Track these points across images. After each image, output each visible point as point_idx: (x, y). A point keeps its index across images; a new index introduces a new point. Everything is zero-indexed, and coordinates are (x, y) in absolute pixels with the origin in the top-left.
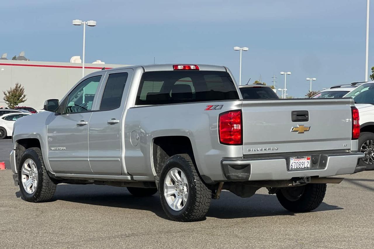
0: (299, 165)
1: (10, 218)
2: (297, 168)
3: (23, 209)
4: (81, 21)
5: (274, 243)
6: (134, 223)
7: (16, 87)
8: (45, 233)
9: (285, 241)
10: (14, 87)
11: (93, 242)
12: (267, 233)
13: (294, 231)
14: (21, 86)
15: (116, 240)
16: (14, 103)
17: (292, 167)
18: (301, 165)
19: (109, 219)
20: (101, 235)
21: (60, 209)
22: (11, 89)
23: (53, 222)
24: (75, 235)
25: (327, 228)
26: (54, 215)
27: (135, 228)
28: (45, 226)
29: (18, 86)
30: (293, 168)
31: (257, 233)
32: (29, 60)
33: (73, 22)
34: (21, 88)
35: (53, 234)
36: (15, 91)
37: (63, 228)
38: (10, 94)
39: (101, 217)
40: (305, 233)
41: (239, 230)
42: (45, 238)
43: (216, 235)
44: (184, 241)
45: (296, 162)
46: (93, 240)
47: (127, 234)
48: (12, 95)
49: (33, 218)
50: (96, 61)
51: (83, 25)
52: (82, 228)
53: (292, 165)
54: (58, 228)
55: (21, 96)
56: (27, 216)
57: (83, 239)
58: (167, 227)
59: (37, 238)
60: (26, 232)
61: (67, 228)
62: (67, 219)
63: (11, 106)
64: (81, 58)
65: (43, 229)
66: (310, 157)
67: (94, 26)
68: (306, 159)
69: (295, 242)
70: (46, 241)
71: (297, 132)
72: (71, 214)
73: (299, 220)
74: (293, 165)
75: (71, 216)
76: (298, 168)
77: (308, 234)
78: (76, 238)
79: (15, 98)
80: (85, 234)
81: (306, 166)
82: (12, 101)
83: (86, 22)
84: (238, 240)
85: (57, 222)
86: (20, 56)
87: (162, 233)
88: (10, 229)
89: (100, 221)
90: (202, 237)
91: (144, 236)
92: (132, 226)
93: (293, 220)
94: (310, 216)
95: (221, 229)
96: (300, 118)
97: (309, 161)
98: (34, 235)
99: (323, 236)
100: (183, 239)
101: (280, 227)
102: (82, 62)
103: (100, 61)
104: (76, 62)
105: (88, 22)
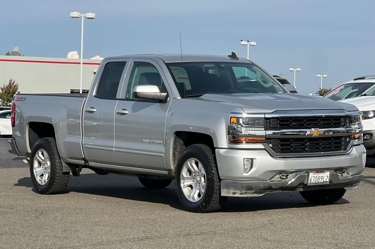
1: (6, 220)
3: (20, 210)
4: (79, 13)
5: (311, 247)
6: (147, 225)
7: (10, 83)
8: (46, 236)
9: (322, 244)
10: (7, 83)
11: (102, 246)
12: (300, 236)
13: (330, 233)
14: (15, 82)
15: (128, 244)
16: (7, 100)
19: (118, 220)
20: (110, 239)
21: (61, 210)
22: (4, 86)
23: (55, 224)
24: (81, 239)
25: (368, 231)
26: (55, 217)
27: (148, 231)
28: (46, 229)
29: (12, 83)
31: (288, 235)
32: (23, 56)
33: (71, 14)
34: (15, 84)
35: (55, 238)
36: (9, 87)
37: (66, 231)
38: (3, 91)
39: (108, 218)
40: (344, 236)
41: (267, 233)
42: (46, 242)
43: (242, 239)
44: (206, 244)
46: (102, 244)
47: (141, 237)
48: (6, 92)
49: (31, 220)
50: (94, 57)
51: (82, 17)
52: (88, 230)
54: (60, 231)
55: (14, 93)
56: (24, 217)
57: (90, 243)
58: (185, 229)
59: (37, 242)
60: (25, 236)
61: (71, 231)
62: (70, 220)
63: (5, 103)
64: (79, 54)
65: (44, 232)
67: (93, 18)
69: (334, 247)
70: (48, 246)
72: (74, 216)
73: (333, 222)
75: (75, 217)
77: (347, 238)
78: (81, 242)
79: (9, 95)
80: (93, 238)
82: (5, 99)
83: (84, 14)
84: (269, 244)
85: (59, 224)
86: (14, 51)
87: (180, 236)
88: (6, 232)
89: (108, 223)
90: (226, 240)
91: (160, 240)
92: (145, 229)
93: (327, 222)
94: (346, 217)
95: (246, 232)
98: (33, 239)
99: (365, 239)
100: (205, 243)
101: (314, 229)
102: (80, 58)
103: (98, 57)
104: (73, 58)
105: (86, 14)
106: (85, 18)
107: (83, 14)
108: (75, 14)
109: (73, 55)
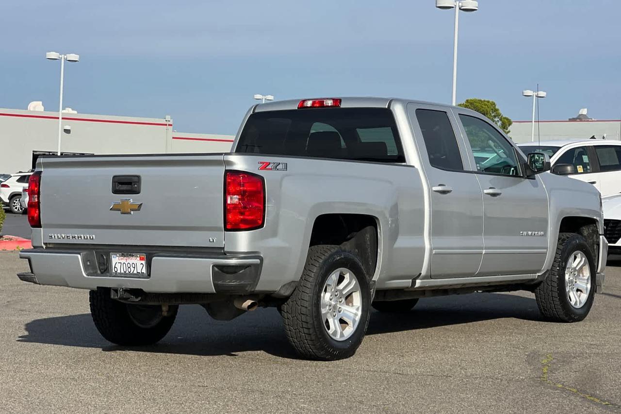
0: (127, 268)
2: (125, 272)
4: (58, 54)
17: (116, 270)
18: (132, 269)
30: (119, 271)
33: (47, 55)
45: (122, 261)
50: (65, 109)
51: (61, 59)
53: (115, 267)
64: (44, 105)
66: (144, 256)
67: (76, 61)
68: (138, 259)
71: (120, 212)
74: (118, 266)
76: (127, 272)
81: (139, 271)
83: (65, 55)
96: (125, 187)
97: (143, 262)
102: (44, 110)
103: (70, 109)
104: (36, 110)
105: (67, 55)
106: (66, 60)
107: (63, 55)
108: (53, 55)
109: (36, 107)
